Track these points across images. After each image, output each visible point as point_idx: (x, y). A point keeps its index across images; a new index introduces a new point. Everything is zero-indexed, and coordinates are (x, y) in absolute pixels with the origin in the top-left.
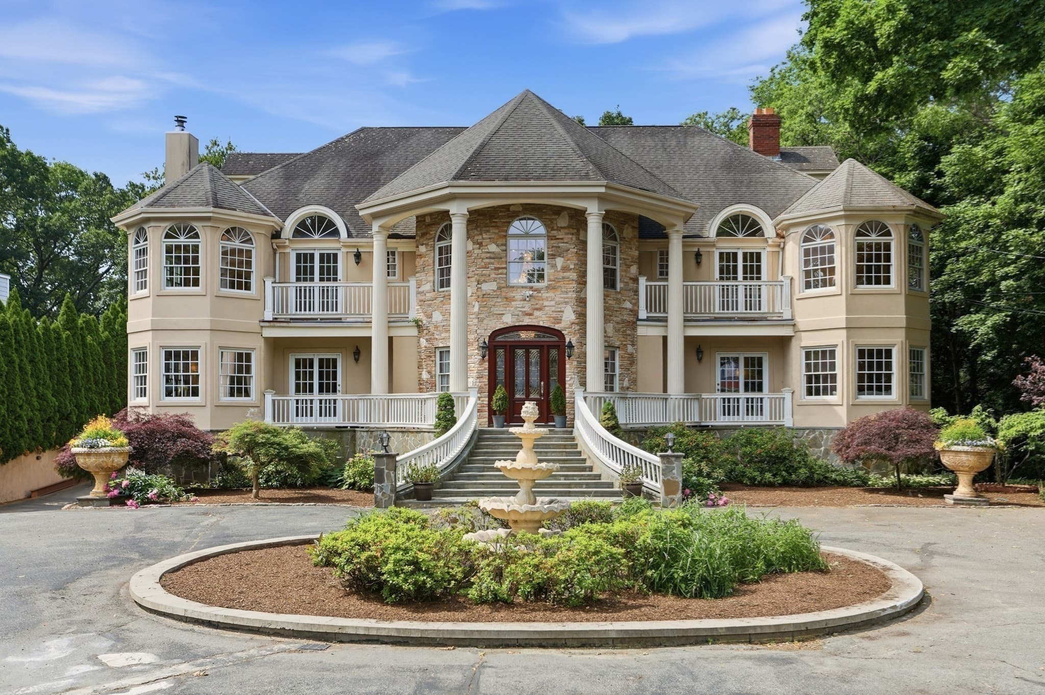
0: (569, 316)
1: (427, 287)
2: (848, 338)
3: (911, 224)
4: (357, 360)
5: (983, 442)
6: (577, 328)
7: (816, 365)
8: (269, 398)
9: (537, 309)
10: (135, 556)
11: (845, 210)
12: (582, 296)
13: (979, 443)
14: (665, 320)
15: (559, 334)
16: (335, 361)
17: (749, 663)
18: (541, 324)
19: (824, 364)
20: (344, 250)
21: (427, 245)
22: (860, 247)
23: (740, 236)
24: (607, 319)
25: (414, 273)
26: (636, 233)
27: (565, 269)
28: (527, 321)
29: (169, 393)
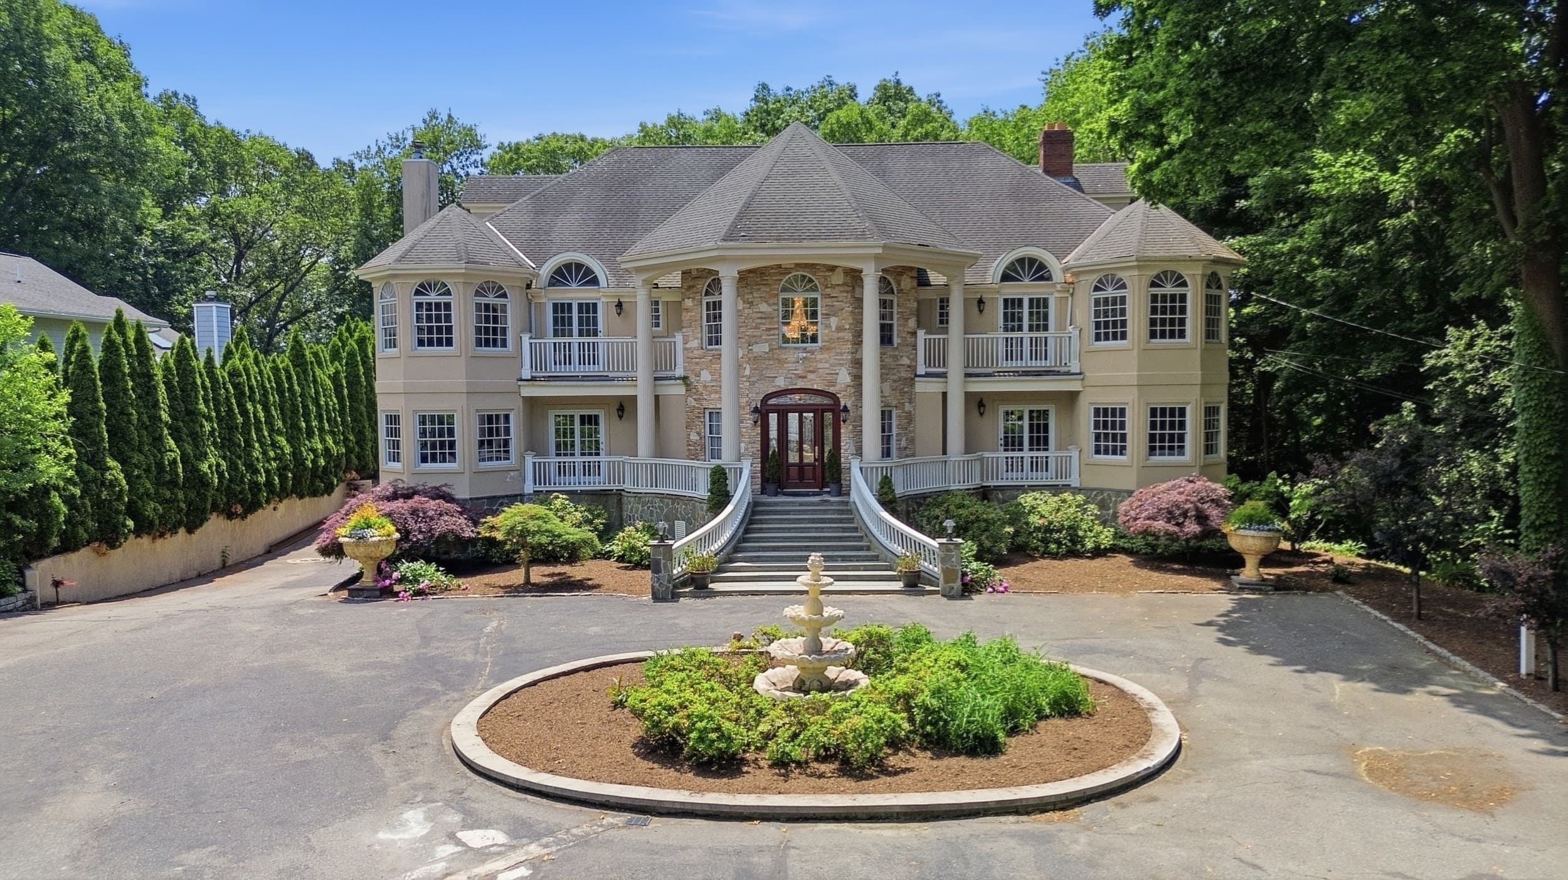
0: (844, 377)
1: (695, 344)
2: (1140, 396)
3: (1209, 272)
4: (621, 417)
5: (1270, 527)
6: (853, 390)
7: (1105, 422)
8: (529, 460)
9: (810, 372)
10: (437, 686)
11: (1137, 260)
12: (858, 356)
13: (1266, 527)
14: (943, 375)
15: (833, 396)
16: (597, 417)
17: (1012, 843)
18: (815, 387)
19: (1114, 423)
20: (603, 300)
21: (693, 298)
22: (1154, 298)
23: (1027, 281)
24: (883, 378)
25: (680, 328)
26: (915, 283)
27: (840, 329)
28: (800, 384)
29: (424, 459)
